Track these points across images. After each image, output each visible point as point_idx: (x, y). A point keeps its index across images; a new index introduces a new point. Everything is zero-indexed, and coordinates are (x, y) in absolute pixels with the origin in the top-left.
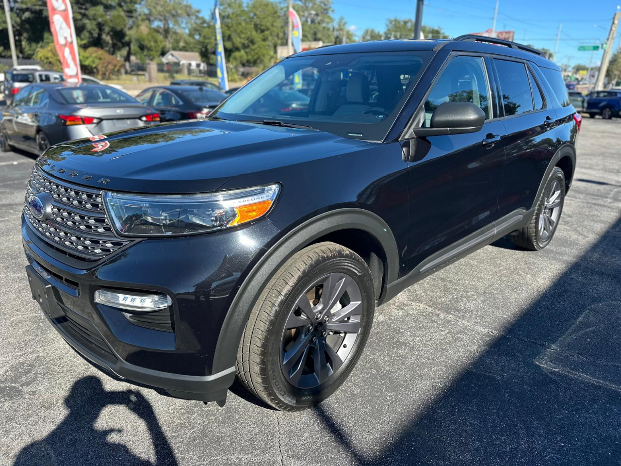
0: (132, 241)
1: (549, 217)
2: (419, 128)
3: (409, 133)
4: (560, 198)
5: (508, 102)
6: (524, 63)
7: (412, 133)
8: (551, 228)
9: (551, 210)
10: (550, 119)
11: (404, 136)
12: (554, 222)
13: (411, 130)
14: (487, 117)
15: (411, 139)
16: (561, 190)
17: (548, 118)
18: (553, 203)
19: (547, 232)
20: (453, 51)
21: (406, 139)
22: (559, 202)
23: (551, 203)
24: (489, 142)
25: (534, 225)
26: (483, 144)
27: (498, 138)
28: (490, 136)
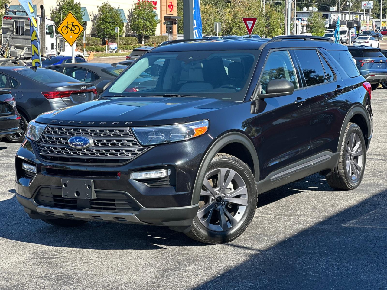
0: (149, 148)
1: (356, 164)
2: (259, 94)
3: (255, 97)
4: (361, 148)
5: (314, 76)
6: (316, 50)
7: (257, 97)
8: (359, 173)
9: (356, 158)
10: (340, 87)
11: (253, 98)
12: (360, 168)
13: (256, 95)
14: (296, 87)
15: (256, 100)
16: (361, 141)
17: (338, 86)
18: (356, 152)
19: (356, 175)
20: (270, 49)
21: (254, 100)
22: (361, 151)
23: (354, 152)
24: (299, 102)
25: (342, 166)
26: (295, 103)
27: (304, 100)
28: (299, 98)
